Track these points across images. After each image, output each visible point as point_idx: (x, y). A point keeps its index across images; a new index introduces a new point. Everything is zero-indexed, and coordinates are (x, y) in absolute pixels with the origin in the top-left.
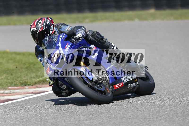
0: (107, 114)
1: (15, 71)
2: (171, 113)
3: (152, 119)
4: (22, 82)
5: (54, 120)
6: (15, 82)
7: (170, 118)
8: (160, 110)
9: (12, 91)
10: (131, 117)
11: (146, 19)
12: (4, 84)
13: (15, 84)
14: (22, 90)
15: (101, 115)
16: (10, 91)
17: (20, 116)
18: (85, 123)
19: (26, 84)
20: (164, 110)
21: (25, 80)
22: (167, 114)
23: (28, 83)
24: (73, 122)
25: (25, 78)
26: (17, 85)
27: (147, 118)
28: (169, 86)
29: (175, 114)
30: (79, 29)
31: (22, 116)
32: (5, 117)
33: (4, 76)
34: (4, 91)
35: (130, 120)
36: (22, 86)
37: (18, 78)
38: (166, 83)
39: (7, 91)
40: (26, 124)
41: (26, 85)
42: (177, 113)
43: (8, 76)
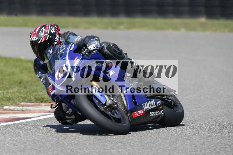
0: (139, 143)
1: (29, 84)
2: (219, 147)
3: (194, 153)
4: (38, 98)
5: (74, 147)
6: (29, 97)
7: (216, 153)
8: (205, 142)
9: (25, 108)
10: (169, 148)
11: (194, 29)
12: (15, 99)
13: (29, 99)
14: (36, 107)
15: (133, 143)
16: (23, 108)
17: (33, 139)
18: (112, 152)
19: (42, 100)
20: (210, 142)
21: (42, 95)
22: (212, 147)
23: (45, 100)
24: (97, 151)
25: (42, 93)
26: (32, 101)
27: (189, 150)
28: (218, 114)
29: (222, 147)
30: (92, 40)
31: (35, 139)
32: (14, 139)
33: (17, 88)
34: (15, 107)
35: (167, 152)
36: (37, 103)
37: (33, 92)
38: (215, 109)
39: (18, 108)
40: (39, 149)
41: (42, 102)
42: (226, 147)
43: (21, 90)
